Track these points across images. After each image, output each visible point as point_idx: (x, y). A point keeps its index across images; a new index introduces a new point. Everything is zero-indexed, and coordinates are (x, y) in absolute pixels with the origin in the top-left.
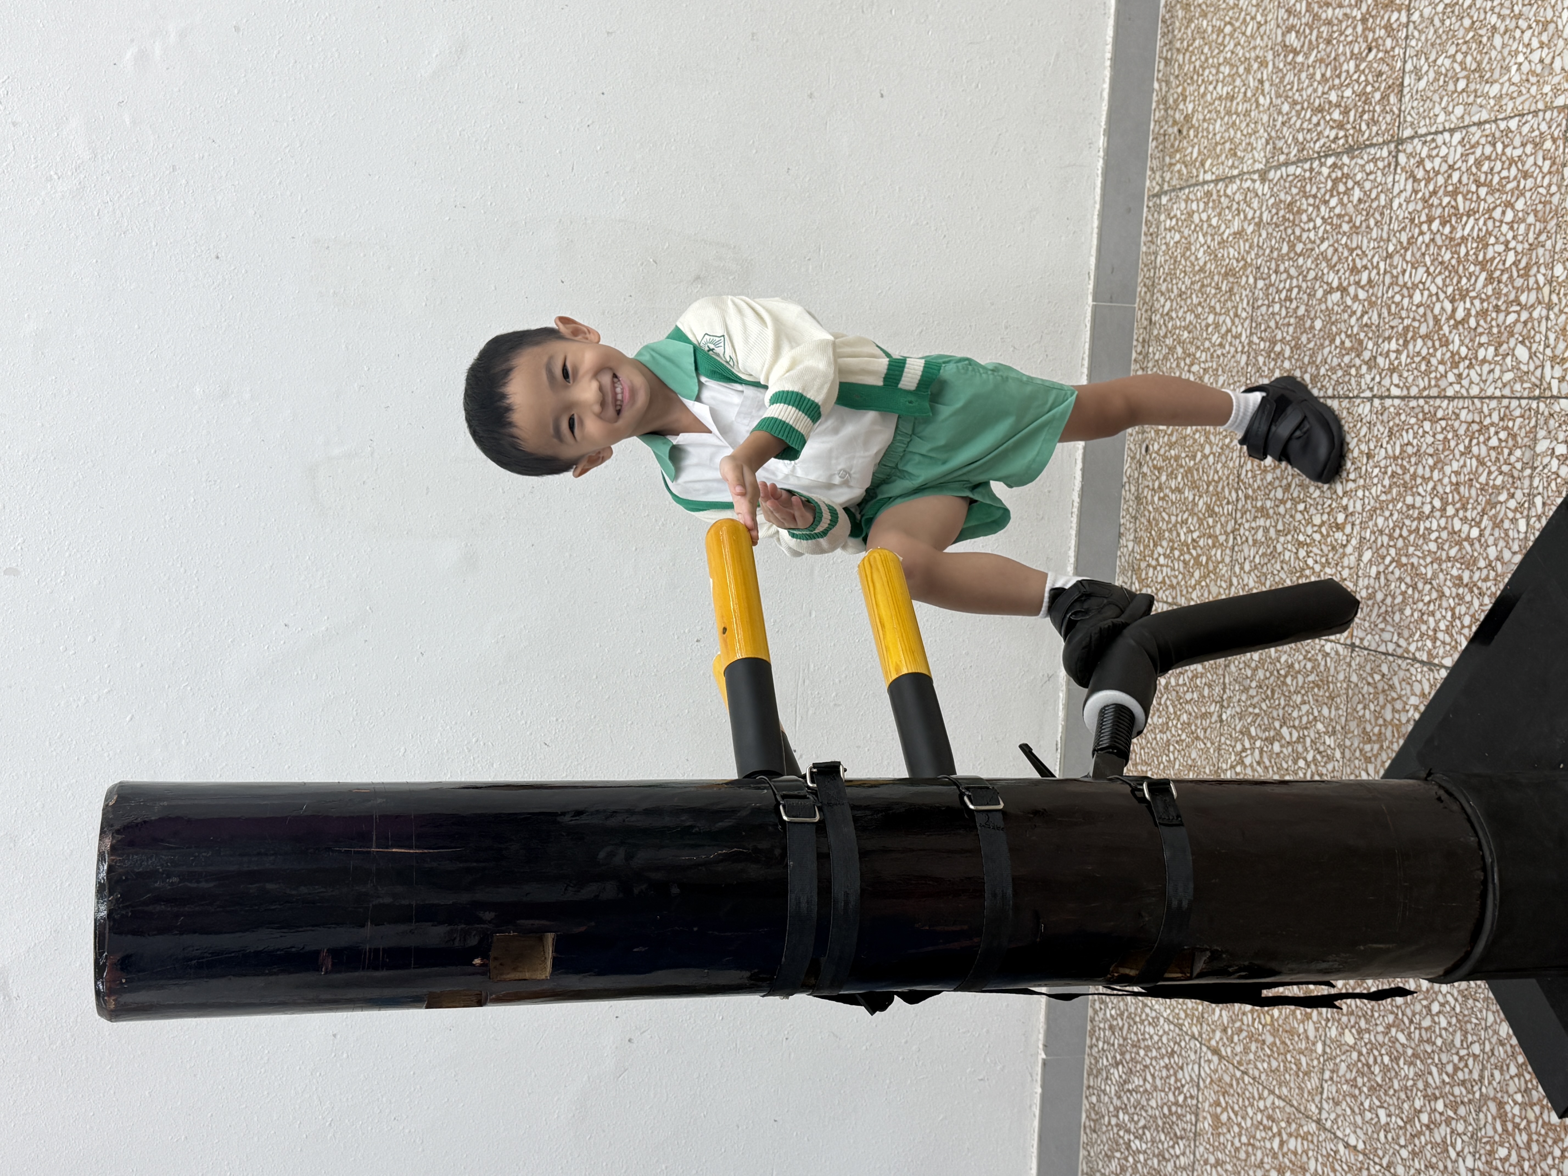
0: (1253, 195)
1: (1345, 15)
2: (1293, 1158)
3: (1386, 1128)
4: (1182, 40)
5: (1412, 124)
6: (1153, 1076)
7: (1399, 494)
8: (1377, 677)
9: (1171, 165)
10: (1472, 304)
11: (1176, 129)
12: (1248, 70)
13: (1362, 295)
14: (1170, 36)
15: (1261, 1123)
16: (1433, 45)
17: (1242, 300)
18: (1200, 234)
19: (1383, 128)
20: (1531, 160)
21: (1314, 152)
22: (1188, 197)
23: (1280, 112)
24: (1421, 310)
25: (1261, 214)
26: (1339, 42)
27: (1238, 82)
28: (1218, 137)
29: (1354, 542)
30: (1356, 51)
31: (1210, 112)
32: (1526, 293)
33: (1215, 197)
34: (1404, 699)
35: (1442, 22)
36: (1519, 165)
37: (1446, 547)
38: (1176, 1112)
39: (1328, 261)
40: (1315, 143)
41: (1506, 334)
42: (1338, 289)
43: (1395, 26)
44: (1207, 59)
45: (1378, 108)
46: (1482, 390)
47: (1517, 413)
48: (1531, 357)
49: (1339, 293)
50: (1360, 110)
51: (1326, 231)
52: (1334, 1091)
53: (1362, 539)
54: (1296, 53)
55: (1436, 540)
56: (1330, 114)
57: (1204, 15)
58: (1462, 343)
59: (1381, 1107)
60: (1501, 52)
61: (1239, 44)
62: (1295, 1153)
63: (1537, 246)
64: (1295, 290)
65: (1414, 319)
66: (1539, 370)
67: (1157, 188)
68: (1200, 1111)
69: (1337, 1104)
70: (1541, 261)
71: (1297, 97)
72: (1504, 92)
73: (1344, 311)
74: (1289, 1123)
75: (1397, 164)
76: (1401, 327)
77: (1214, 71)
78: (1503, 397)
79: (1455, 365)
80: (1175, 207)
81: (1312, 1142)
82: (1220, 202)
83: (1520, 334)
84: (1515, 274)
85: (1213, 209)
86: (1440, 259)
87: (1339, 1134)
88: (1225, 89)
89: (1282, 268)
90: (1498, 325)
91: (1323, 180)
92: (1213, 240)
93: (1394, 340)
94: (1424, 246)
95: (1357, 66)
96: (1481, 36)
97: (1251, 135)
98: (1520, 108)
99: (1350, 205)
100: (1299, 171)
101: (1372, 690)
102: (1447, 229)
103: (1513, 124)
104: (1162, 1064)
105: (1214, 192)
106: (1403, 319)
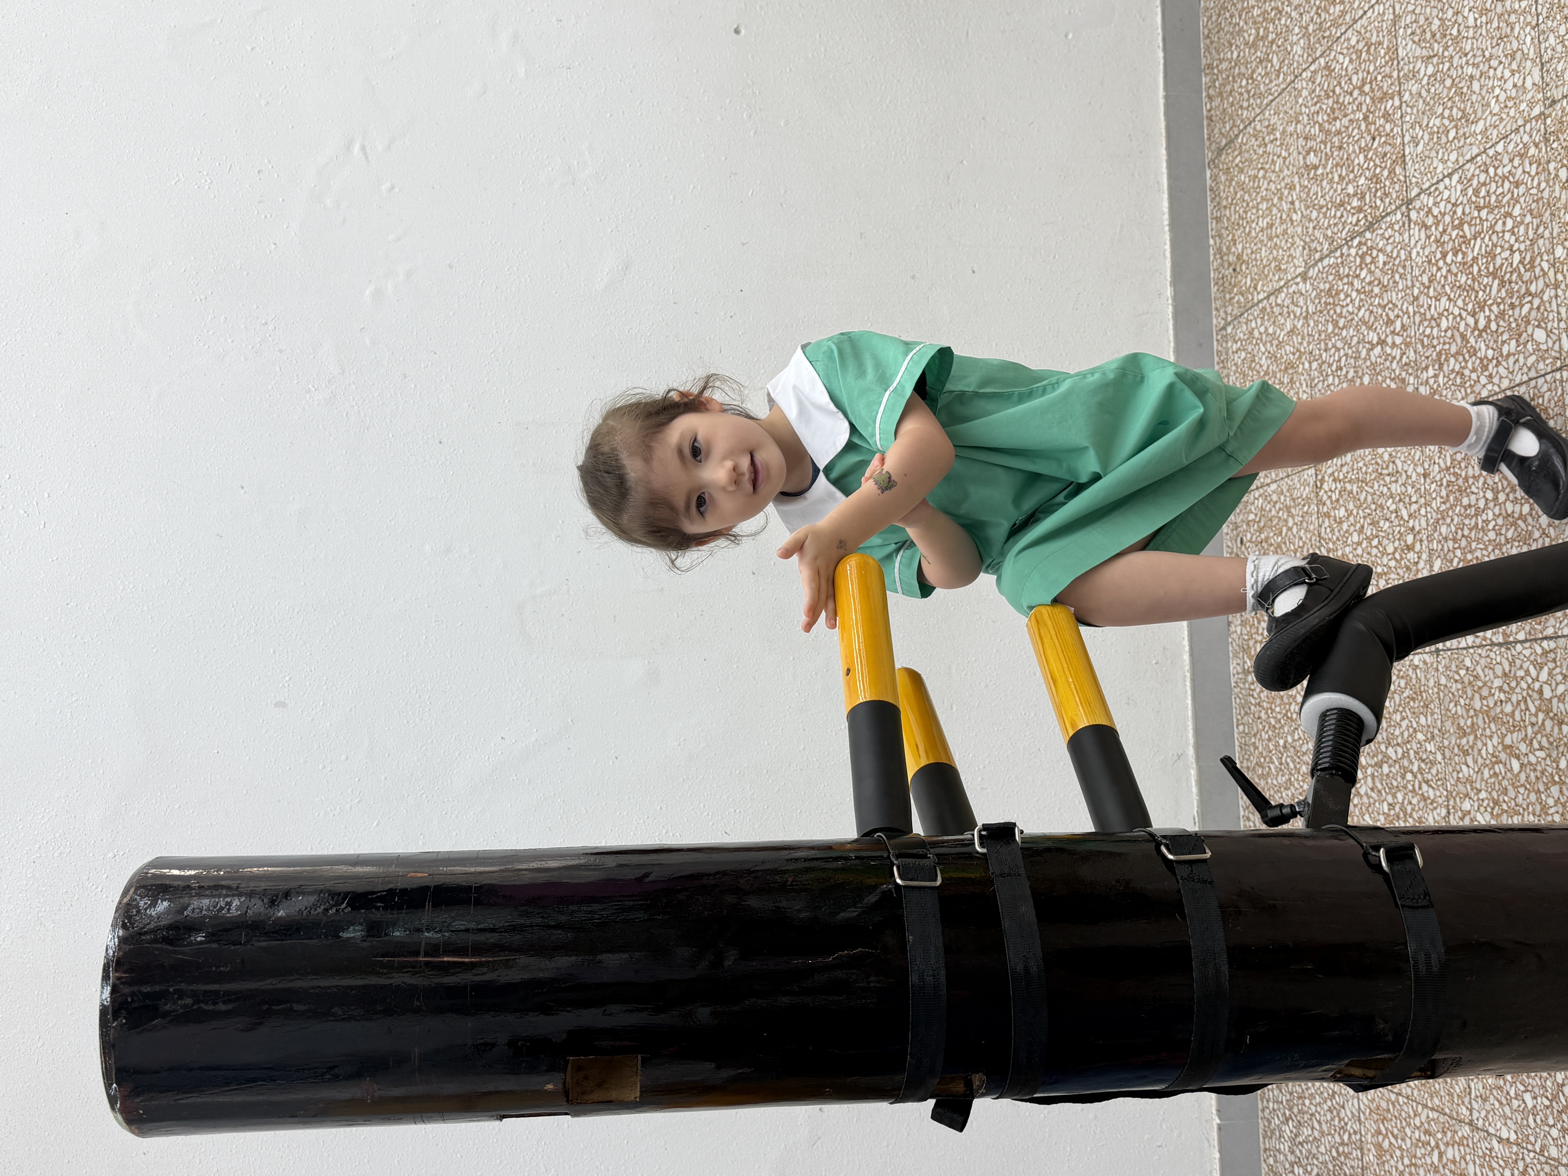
0: (1298, 295)
1: (1351, 120)
2: (1453, 1167)
3: (1534, 1112)
4: (1227, 198)
5: (1417, 183)
6: (1319, 1122)
7: (1456, 499)
8: (1462, 672)
9: (1231, 299)
10: (1490, 310)
11: (1231, 270)
12: (1280, 199)
13: (1398, 340)
14: (1217, 199)
15: (1419, 1140)
16: (1423, 113)
17: (1301, 384)
18: (1261, 345)
19: (1394, 197)
20: (1520, 170)
21: (1341, 240)
22: (1247, 319)
23: (1310, 220)
24: (1449, 334)
25: (1307, 308)
26: (1348, 144)
27: (1275, 211)
28: (1264, 262)
29: (1424, 556)
30: (1363, 145)
31: (1255, 244)
32: (1534, 283)
33: (1268, 310)
34: (1489, 684)
35: (1428, 91)
36: (1511, 179)
37: (1503, 532)
38: (1344, 1152)
39: (1365, 323)
40: (1341, 232)
41: (1523, 325)
42: (1378, 343)
43: (1391, 112)
44: (1248, 205)
45: (1387, 183)
46: (1511, 380)
47: (1545, 388)
48: (1548, 336)
49: (1379, 347)
50: (1373, 190)
51: (1361, 300)
52: (1481, 1089)
53: (1431, 552)
54: (1316, 168)
55: (1494, 529)
56: (1350, 204)
57: (1241, 171)
58: (1487, 346)
59: (1527, 1091)
60: (1480, 94)
61: (1271, 181)
62: (1454, 1162)
63: (1537, 239)
64: (1344, 359)
65: (1444, 344)
66: (1557, 343)
67: (1223, 322)
68: (1364, 1145)
69: (1485, 1100)
70: (1543, 250)
71: (1322, 202)
72: (1488, 124)
73: (1386, 360)
74: (1444, 1133)
75: (1410, 220)
76: (1434, 354)
77: (1254, 211)
78: (1531, 379)
79: (1485, 368)
80: (1238, 332)
81: (1468, 1145)
82: (1273, 312)
83: (1535, 320)
84: (1522, 270)
85: (1269, 320)
86: (1458, 284)
87: (1492, 1131)
88: (1265, 221)
89: (1330, 345)
90: (1515, 320)
91: (1353, 259)
92: (1272, 345)
93: (1431, 367)
94: (1443, 279)
95: (1366, 157)
96: (1462, 88)
97: (1289, 248)
98: (1503, 132)
99: (1377, 270)
100: (1332, 260)
101: (1459, 686)
102: (1460, 256)
103: (1500, 148)
104: (1326, 1108)
105: (1268, 305)
106: (1435, 347)
